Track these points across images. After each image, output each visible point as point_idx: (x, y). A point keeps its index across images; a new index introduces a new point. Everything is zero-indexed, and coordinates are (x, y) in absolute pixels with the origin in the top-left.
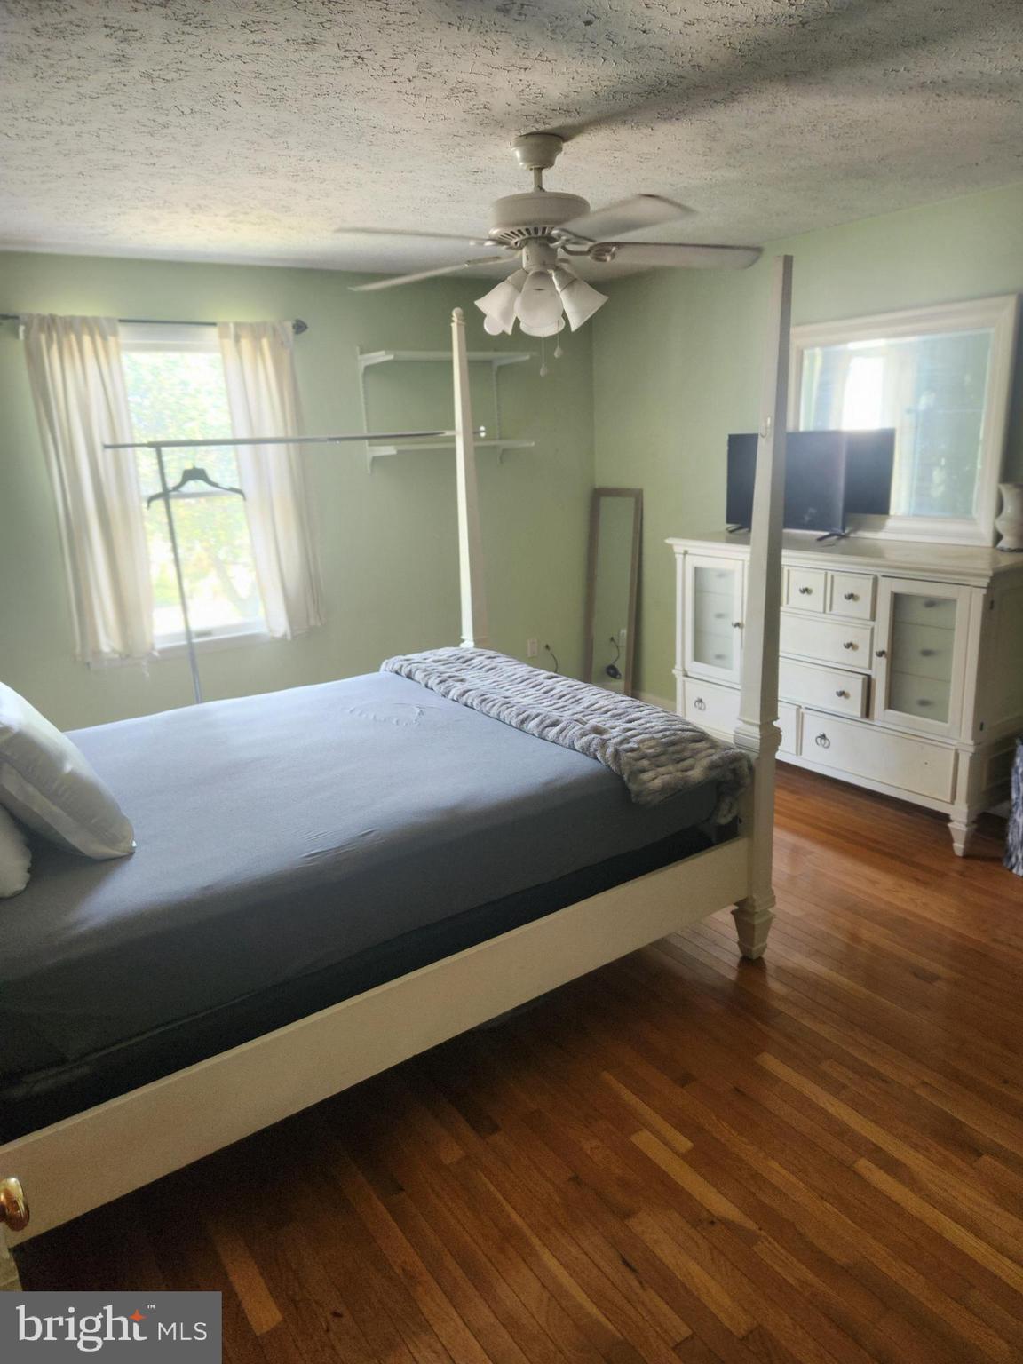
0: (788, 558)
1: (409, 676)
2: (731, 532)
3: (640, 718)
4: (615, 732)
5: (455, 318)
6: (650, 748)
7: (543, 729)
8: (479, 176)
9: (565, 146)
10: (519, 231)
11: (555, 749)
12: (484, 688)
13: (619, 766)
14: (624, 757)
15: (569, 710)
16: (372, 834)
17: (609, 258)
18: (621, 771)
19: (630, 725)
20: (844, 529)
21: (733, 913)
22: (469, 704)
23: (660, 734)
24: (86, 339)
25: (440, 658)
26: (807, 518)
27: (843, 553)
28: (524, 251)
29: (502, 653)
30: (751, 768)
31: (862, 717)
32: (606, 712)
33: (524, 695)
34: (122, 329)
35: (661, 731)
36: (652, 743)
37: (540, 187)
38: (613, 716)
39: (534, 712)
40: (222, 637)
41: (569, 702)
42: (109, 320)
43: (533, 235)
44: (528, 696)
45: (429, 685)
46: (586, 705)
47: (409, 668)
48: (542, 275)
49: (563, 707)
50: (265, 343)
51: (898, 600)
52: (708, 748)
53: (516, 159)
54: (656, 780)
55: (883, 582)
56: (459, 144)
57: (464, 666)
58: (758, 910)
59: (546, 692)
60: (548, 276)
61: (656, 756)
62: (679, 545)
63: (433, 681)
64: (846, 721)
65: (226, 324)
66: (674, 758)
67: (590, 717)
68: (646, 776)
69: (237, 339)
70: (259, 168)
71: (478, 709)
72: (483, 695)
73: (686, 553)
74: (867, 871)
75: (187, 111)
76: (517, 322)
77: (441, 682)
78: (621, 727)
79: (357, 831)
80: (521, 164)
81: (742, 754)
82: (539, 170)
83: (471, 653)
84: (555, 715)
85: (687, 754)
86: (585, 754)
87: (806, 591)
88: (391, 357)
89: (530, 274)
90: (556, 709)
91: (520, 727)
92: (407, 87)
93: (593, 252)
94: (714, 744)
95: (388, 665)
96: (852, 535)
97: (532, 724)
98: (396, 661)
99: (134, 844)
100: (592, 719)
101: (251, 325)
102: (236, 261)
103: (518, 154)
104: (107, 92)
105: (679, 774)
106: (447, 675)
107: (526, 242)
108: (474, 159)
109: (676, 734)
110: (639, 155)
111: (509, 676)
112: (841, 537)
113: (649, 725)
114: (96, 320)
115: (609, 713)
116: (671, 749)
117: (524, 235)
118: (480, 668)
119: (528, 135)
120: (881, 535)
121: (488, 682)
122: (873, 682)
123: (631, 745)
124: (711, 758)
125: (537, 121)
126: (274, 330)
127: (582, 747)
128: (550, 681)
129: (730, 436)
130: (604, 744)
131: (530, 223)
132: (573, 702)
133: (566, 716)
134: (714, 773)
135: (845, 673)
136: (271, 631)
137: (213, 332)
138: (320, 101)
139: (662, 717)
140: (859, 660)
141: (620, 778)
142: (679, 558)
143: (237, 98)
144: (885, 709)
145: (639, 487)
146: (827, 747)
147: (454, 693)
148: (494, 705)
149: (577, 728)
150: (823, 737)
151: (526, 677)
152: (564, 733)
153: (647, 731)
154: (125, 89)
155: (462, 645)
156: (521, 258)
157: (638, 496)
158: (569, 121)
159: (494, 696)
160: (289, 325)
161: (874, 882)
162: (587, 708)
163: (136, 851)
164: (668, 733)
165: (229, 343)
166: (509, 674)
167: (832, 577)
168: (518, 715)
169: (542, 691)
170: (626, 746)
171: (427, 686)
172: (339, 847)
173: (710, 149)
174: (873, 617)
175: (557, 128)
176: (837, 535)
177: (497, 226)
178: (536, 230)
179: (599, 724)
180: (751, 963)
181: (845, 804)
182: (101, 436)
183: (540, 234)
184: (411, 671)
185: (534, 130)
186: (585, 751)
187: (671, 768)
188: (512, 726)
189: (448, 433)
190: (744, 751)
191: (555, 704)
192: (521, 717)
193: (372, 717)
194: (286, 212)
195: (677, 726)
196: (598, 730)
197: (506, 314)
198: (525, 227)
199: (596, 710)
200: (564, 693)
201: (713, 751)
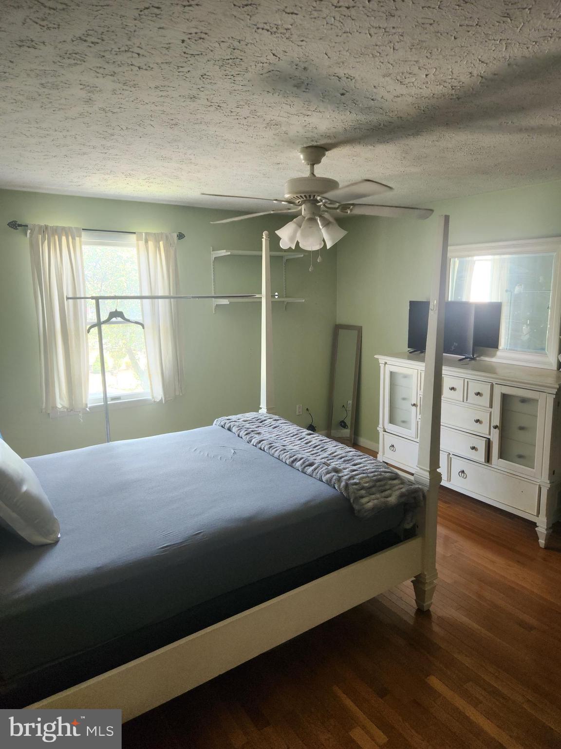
0: (446, 371)
1: (229, 429)
2: (411, 353)
3: (360, 463)
4: (346, 472)
5: (264, 237)
6: (366, 482)
7: (304, 467)
8: (280, 166)
9: (327, 153)
10: (301, 196)
11: (311, 480)
12: (271, 439)
13: (348, 493)
14: (352, 488)
15: (319, 455)
16: (202, 534)
17: (349, 212)
18: (349, 496)
19: (354, 468)
20: (473, 356)
21: (412, 582)
22: (262, 448)
23: (372, 474)
24: (64, 239)
25: (247, 419)
26: (453, 348)
27: (474, 369)
28: (303, 207)
29: (282, 417)
30: (424, 496)
31: (485, 462)
32: (341, 458)
33: (294, 444)
34: (83, 233)
35: (372, 472)
36: (367, 480)
37: (313, 174)
38: (344, 461)
39: (300, 456)
40: (124, 401)
41: (319, 450)
42: (77, 229)
43: (308, 198)
44: (297, 445)
45: (240, 435)
46: (329, 453)
47: (230, 424)
48: (312, 220)
49: (316, 453)
50: (161, 243)
51: (505, 397)
52: (399, 484)
53: (301, 159)
54: (369, 503)
55: (496, 387)
56: (270, 150)
57: (261, 424)
58: (427, 581)
59: (307, 443)
60: (316, 220)
61: (370, 488)
62: (382, 359)
63: (242, 433)
64: (476, 464)
65: (141, 233)
66: (380, 489)
67: (331, 461)
68: (364, 500)
69: (146, 242)
70: (162, 157)
71: (268, 452)
72: (271, 444)
73: (386, 363)
74: (490, 555)
75: (124, 128)
76: (298, 243)
77: (247, 434)
78: (350, 469)
79: (191, 532)
80: (303, 161)
81: (419, 488)
82: (313, 165)
83: (265, 417)
84: (312, 458)
85: (387, 487)
86: (329, 485)
87: (453, 389)
88: (229, 253)
89: (306, 218)
90: (312, 454)
91: (291, 465)
92: (244, 122)
93: (340, 207)
94: (403, 482)
95: (217, 422)
96: (477, 359)
97: (298, 464)
98: (222, 420)
99: (59, 536)
100: (333, 462)
101: (155, 234)
102: (148, 201)
103: (302, 157)
104: (81, 116)
105: (383, 500)
106: (251, 430)
107: (304, 202)
108: (278, 157)
109: (381, 475)
110: (366, 159)
111: (286, 432)
112: (473, 359)
113: (365, 468)
114: (70, 228)
115: (343, 459)
116: (378, 484)
117: (303, 198)
118: (270, 426)
119: (307, 147)
120: (494, 360)
121: (274, 435)
122: (491, 442)
123: (355, 481)
124: (401, 490)
125: (312, 141)
126: (167, 237)
127: (327, 480)
128: (309, 436)
129: (410, 301)
130: (339, 479)
131: (307, 192)
132: (322, 451)
133: (318, 460)
134: (403, 500)
135: (475, 436)
136: (153, 398)
137: (134, 236)
138: (197, 126)
139: (373, 463)
140: (483, 429)
141: (349, 500)
142: (382, 366)
143: (152, 123)
144: (498, 459)
145: (360, 325)
146: (466, 478)
147: (254, 441)
148: (276, 450)
149: (324, 468)
150: (463, 472)
151: (295, 433)
152: (316, 471)
153: (364, 472)
154: (91, 116)
155: (260, 411)
156: (301, 210)
157: (359, 330)
158: (330, 141)
159: (277, 445)
160: (175, 235)
161: (494, 562)
162: (330, 454)
163: (61, 540)
164: (376, 473)
165: (142, 243)
166: (286, 431)
167: (468, 382)
168: (291, 457)
169: (304, 442)
170: (352, 481)
171: (239, 436)
172: (181, 542)
173: (404, 157)
174: (491, 406)
175: (323, 144)
176: (469, 358)
177: (289, 193)
178: (310, 196)
179: (337, 466)
180: (423, 613)
181: (475, 511)
182: (68, 291)
183: (312, 198)
184: (230, 426)
185: (311, 145)
186: (329, 482)
187: (378, 496)
188: (287, 464)
189: (258, 296)
190: (420, 487)
191: (311, 451)
192: (292, 459)
193: (206, 455)
194: (176, 179)
195: (381, 470)
196: (336, 470)
197: (292, 239)
198: (304, 194)
199: (335, 456)
200: (317, 444)
201: (402, 486)
